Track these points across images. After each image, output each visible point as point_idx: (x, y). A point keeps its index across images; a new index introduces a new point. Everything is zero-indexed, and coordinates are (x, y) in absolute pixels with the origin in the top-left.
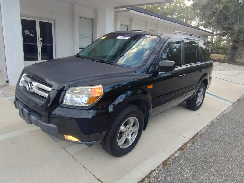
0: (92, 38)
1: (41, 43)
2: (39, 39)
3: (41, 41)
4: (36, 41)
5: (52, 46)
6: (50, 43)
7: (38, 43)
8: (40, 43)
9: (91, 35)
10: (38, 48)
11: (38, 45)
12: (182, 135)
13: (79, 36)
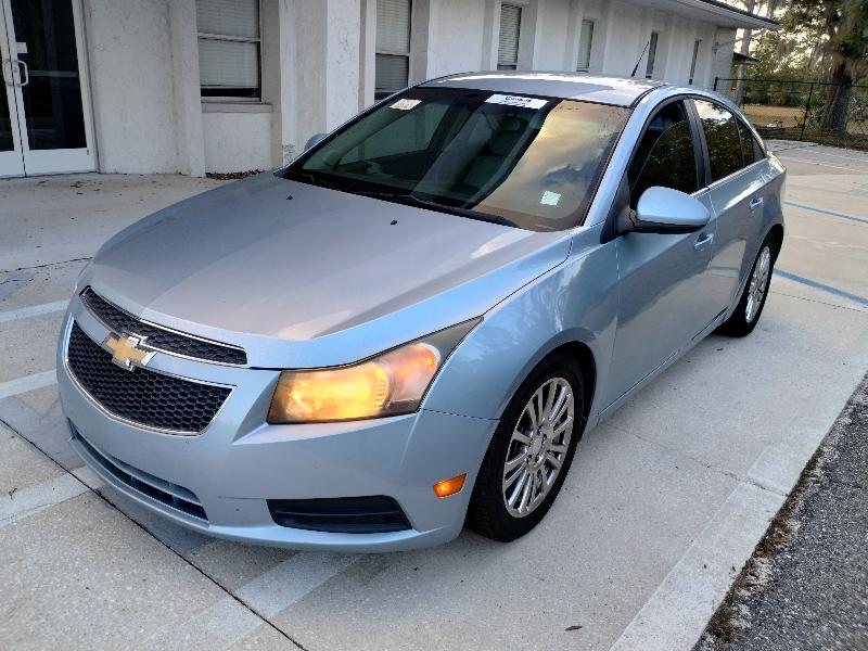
0: (258, 45)
1: (21, 66)
2: (11, 48)
3: (20, 56)
5: (77, 80)
7: (6, 69)
8: (16, 66)
9: (250, 29)
10: (10, 91)
11: (7, 77)
12: (749, 480)
13: (201, 34)
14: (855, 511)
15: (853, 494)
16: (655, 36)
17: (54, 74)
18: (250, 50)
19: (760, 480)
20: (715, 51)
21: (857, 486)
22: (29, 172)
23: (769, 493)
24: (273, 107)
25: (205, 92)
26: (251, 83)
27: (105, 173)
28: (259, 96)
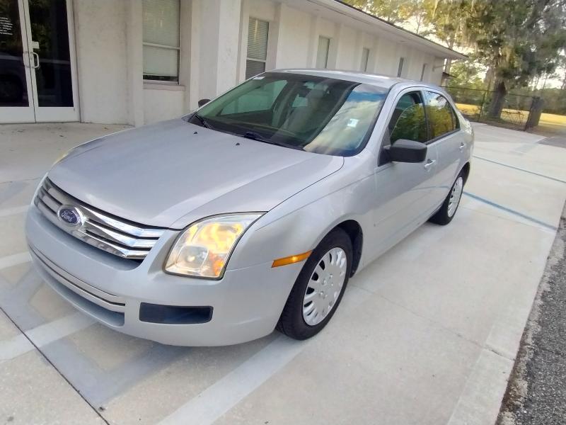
0: (179, 51)
1: (35, 57)
2: (29, 45)
3: (35, 50)
4: (19, 52)
5: (69, 66)
6: (60, 58)
7: (25, 57)
8: (32, 56)
9: (174, 41)
10: (27, 71)
11: (26, 61)
12: (487, 347)
13: (144, 43)
14: (561, 373)
15: (557, 360)
16: (402, 60)
17: (56, 62)
18: (174, 54)
19: (495, 347)
20: (433, 70)
21: (558, 353)
22: (37, 120)
23: (502, 358)
24: (186, 87)
25: (146, 77)
26: (172, 73)
27: (84, 123)
28: (178, 81)
